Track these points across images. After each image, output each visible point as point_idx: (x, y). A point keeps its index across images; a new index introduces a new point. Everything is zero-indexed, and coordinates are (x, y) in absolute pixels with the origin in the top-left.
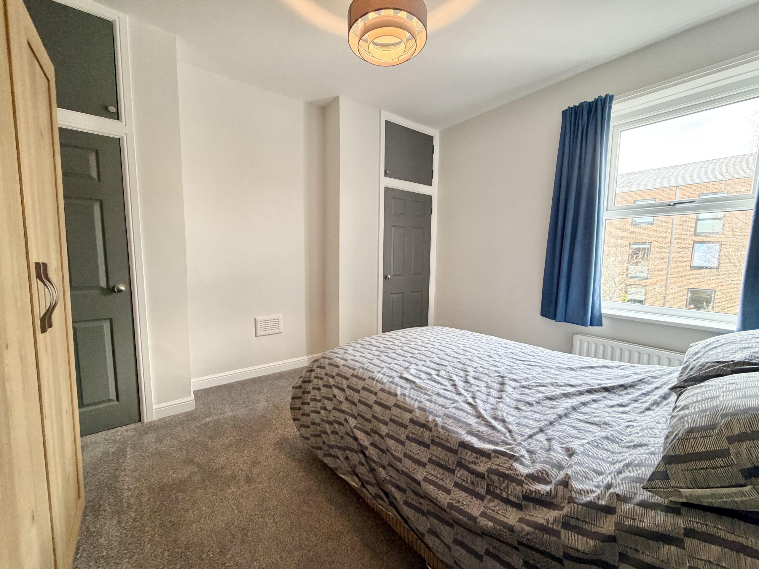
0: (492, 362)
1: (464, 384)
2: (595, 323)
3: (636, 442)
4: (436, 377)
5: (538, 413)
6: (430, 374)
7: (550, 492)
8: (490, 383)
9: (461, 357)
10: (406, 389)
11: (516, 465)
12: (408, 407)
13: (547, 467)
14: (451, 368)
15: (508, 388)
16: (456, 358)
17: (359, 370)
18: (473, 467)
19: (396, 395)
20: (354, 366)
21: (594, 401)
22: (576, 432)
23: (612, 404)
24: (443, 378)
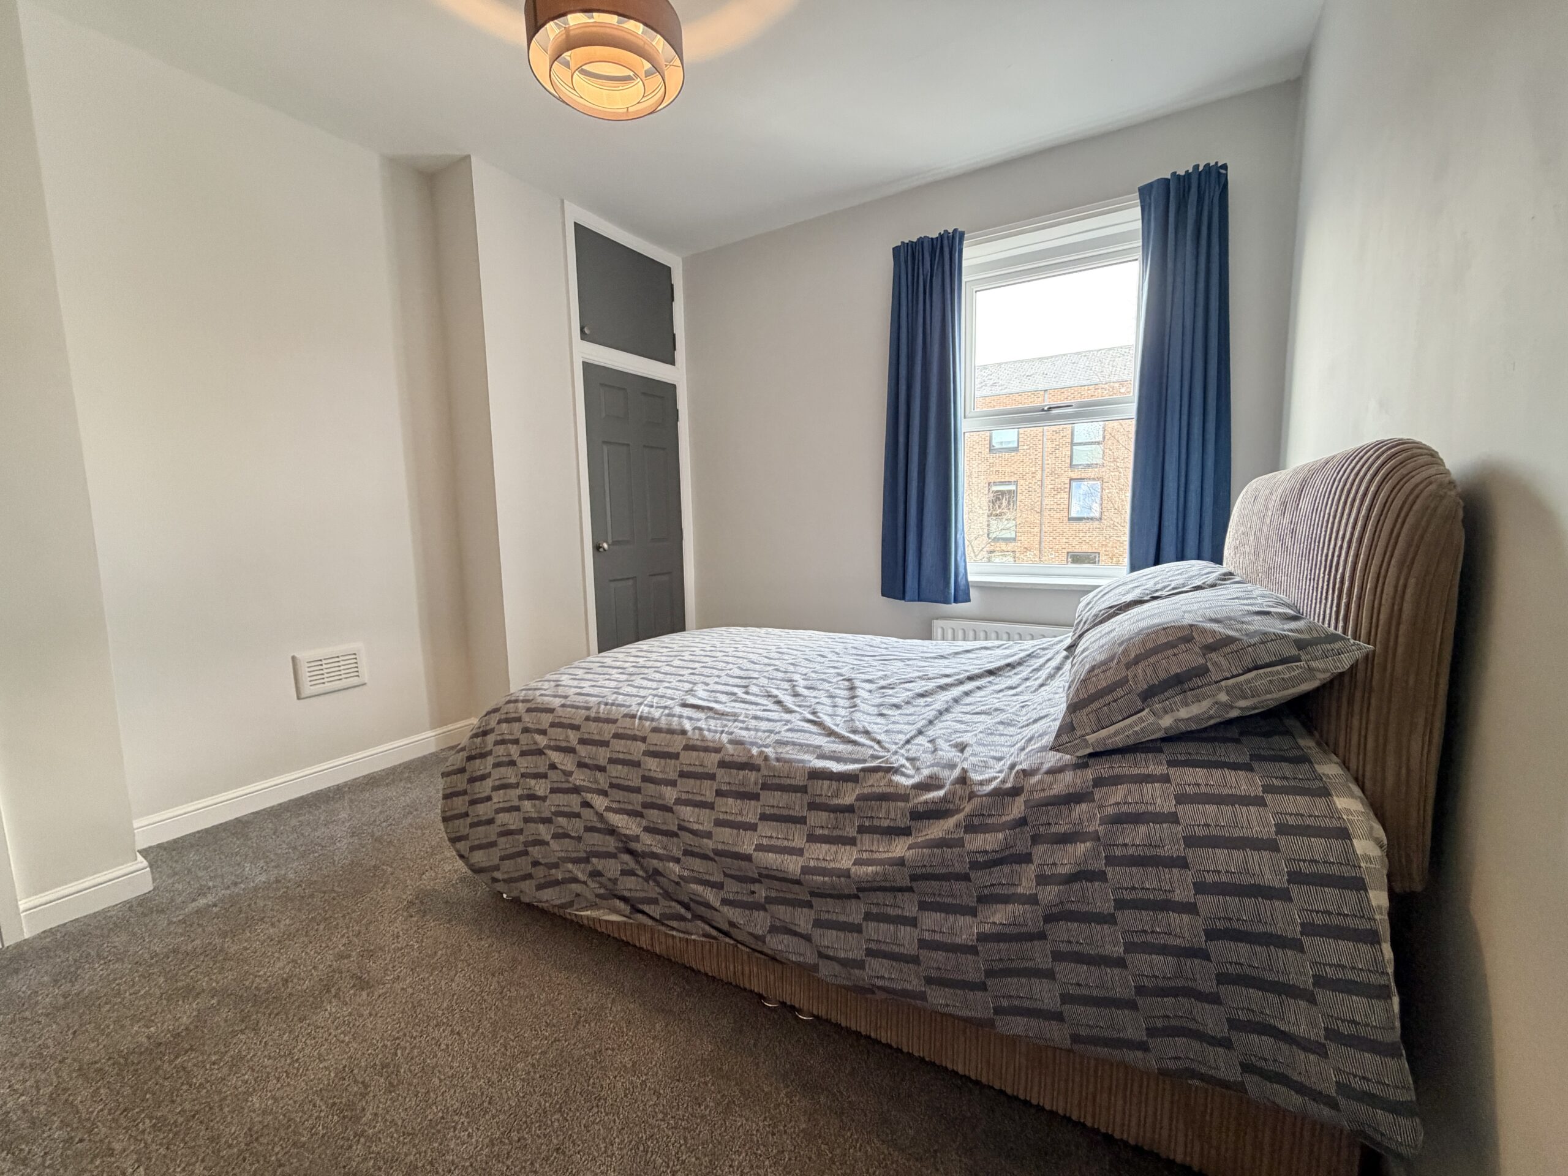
0: (827, 664)
1: (794, 699)
2: (960, 599)
3: (1035, 716)
4: (745, 696)
5: (911, 715)
6: (734, 694)
7: (946, 794)
8: (832, 690)
9: (777, 662)
10: (699, 720)
11: (897, 778)
12: (711, 744)
13: (936, 770)
14: (766, 681)
15: (860, 692)
16: (770, 665)
17: (599, 707)
18: (836, 801)
19: (684, 732)
20: (586, 702)
21: (979, 688)
22: (963, 726)
23: (999, 689)
24: (757, 695)
